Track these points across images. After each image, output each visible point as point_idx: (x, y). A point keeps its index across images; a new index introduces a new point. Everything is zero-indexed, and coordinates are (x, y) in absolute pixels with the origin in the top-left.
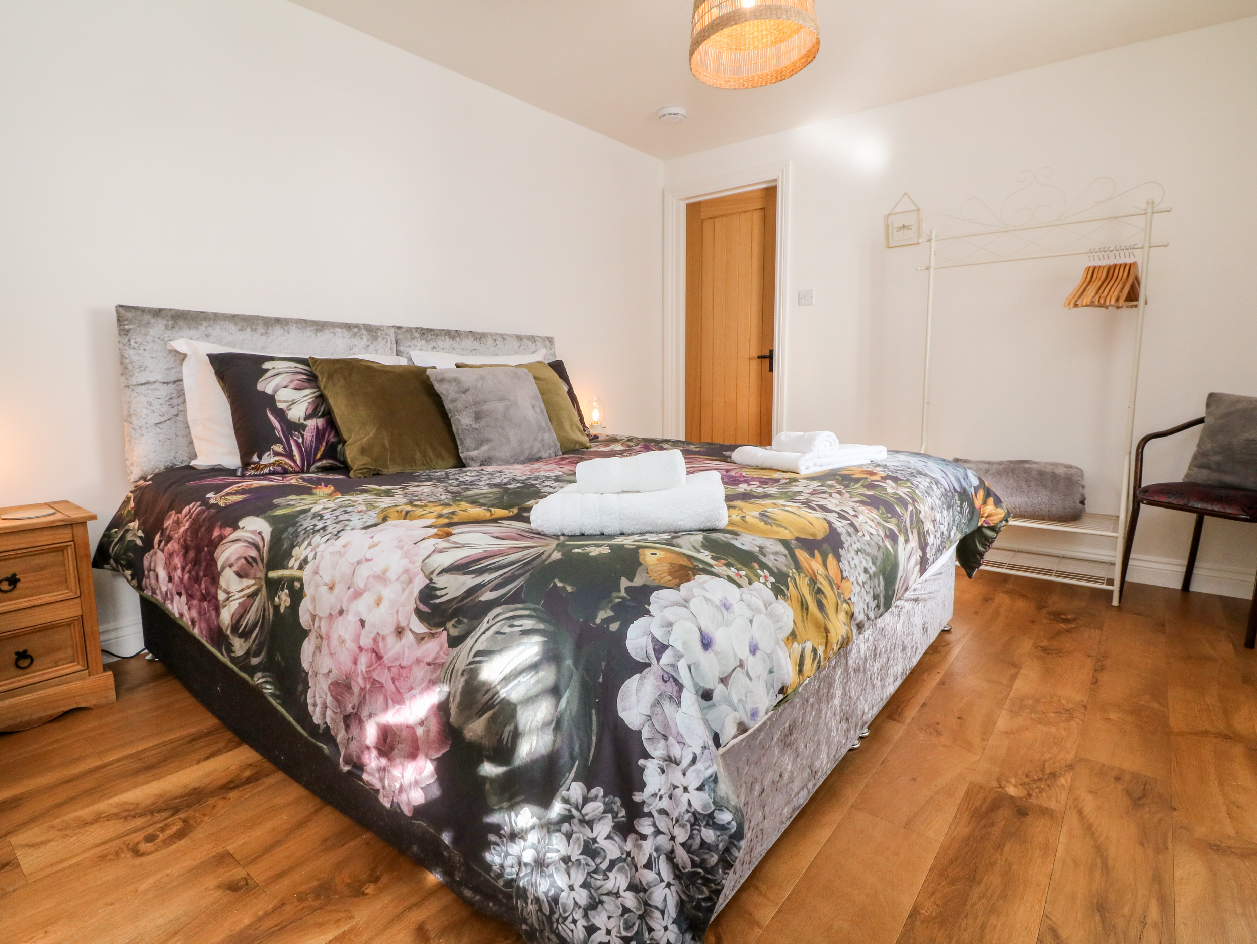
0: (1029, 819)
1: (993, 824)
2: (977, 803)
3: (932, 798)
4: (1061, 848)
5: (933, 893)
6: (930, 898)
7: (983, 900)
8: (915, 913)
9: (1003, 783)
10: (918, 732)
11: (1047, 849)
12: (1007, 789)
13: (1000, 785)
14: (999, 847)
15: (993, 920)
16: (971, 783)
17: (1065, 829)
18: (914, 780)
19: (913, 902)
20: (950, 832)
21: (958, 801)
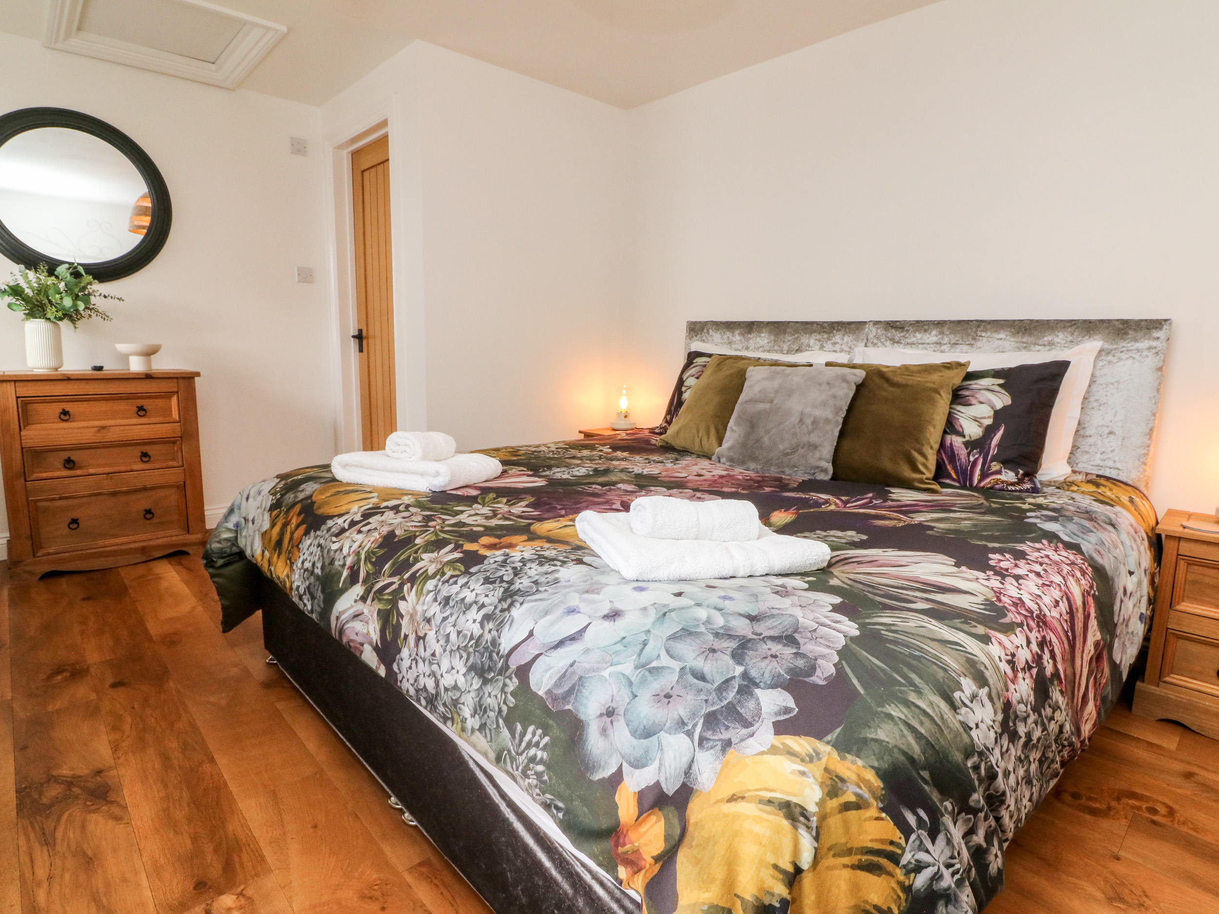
0: (189, 885)
1: (215, 851)
2: (245, 856)
3: (283, 827)
4: (145, 882)
5: (211, 776)
6: (211, 772)
7: (177, 798)
8: (212, 760)
9: (243, 901)
10: (382, 876)
11: (156, 871)
12: (234, 897)
13: (244, 896)
14: (195, 839)
15: (163, 794)
16: (270, 871)
17: (152, 905)
18: (315, 827)
19: (219, 764)
20: (240, 815)
21: (261, 843)
